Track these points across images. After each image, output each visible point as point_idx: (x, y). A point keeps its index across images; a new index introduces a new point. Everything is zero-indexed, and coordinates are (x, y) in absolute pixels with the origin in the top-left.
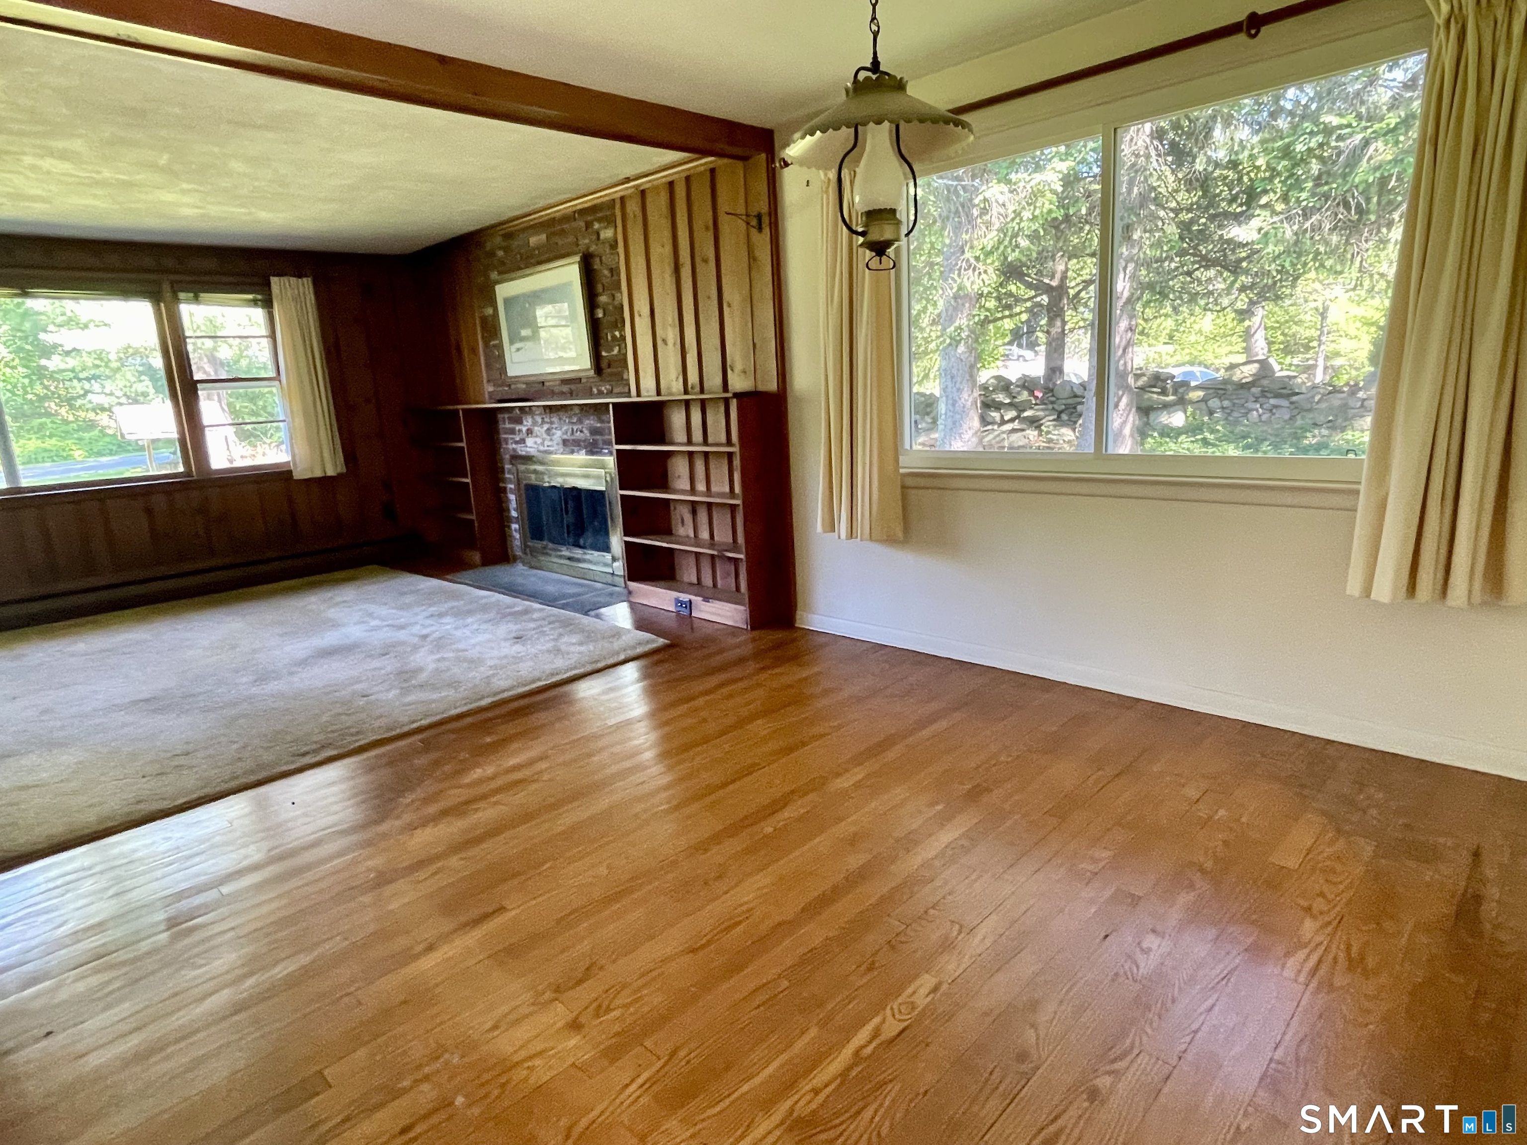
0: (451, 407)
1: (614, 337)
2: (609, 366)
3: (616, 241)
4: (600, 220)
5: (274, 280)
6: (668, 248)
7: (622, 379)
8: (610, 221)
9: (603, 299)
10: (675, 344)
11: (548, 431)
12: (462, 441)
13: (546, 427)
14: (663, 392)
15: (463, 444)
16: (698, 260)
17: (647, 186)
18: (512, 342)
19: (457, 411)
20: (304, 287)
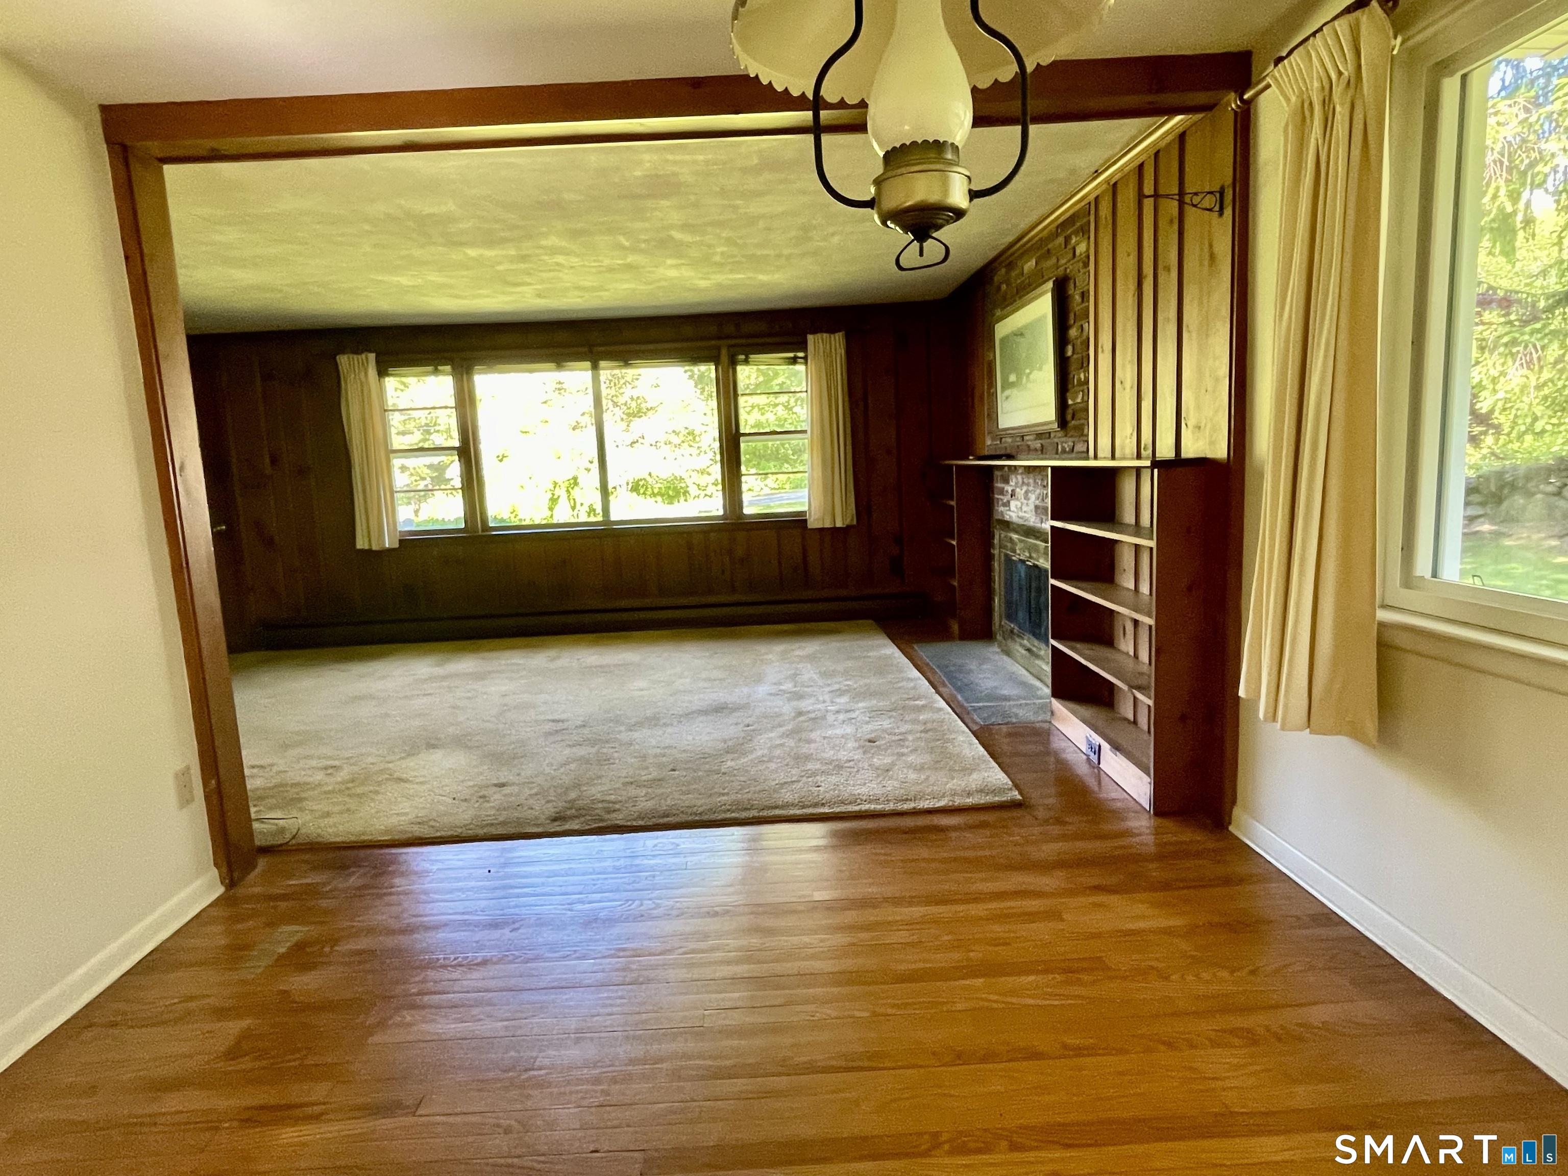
0: (947, 462)
1: (1079, 379)
2: (1073, 418)
3: (1088, 257)
4: (1076, 233)
5: (810, 338)
6: (1133, 259)
7: (1082, 435)
8: (1084, 231)
9: (1073, 333)
10: (1132, 387)
11: (1027, 492)
12: (953, 500)
13: (1025, 488)
14: (1117, 454)
15: (953, 503)
16: (1160, 267)
17: (1117, 177)
18: (1004, 388)
19: (952, 466)
20: (837, 342)
